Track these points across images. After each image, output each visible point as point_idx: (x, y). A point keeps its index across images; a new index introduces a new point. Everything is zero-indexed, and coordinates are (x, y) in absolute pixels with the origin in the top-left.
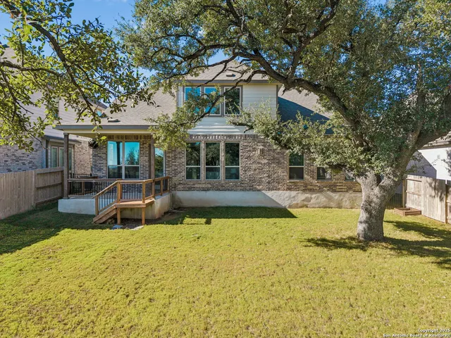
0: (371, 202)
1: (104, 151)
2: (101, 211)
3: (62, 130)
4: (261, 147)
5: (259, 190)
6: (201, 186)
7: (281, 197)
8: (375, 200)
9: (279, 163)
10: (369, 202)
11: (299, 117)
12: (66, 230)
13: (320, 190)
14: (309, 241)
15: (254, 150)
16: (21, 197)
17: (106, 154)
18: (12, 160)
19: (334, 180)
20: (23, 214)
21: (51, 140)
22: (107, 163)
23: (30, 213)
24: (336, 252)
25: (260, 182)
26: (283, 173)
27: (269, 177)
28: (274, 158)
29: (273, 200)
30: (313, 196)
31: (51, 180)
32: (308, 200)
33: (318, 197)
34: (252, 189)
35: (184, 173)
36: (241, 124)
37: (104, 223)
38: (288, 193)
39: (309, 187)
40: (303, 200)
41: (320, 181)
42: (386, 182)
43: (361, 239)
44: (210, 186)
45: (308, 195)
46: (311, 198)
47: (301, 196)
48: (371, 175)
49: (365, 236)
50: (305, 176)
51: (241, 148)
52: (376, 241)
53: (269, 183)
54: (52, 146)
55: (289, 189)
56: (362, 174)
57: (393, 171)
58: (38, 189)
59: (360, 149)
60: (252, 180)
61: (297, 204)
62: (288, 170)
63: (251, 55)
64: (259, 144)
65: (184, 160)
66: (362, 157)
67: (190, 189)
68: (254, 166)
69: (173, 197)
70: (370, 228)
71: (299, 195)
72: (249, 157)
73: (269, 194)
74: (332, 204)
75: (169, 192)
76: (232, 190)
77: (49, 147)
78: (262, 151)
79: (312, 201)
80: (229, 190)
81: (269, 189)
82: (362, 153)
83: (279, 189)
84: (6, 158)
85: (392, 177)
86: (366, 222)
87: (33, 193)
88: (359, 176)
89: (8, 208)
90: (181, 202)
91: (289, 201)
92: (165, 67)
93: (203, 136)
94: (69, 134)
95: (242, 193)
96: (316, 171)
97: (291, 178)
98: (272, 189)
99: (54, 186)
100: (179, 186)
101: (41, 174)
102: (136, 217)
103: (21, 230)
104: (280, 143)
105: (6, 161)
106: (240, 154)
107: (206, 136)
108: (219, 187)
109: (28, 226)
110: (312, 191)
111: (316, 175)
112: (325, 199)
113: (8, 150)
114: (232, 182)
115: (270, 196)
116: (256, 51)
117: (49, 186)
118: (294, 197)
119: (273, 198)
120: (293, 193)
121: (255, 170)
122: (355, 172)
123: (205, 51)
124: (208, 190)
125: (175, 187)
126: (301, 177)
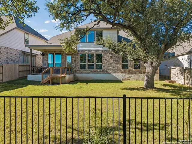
0: (149, 73)
1: (47, 57)
2: (44, 79)
3: (29, 47)
4: (111, 55)
5: (110, 73)
6: (86, 71)
7: (119, 76)
8: (150, 72)
9: (118, 62)
10: (148, 73)
11: (122, 40)
12: (30, 85)
13: (135, 73)
14: (124, 88)
15: (108, 56)
16: (13, 74)
17: (48, 58)
18: (10, 60)
19: (141, 69)
20: (13, 80)
21: (26, 53)
22: (48, 62)
23: (16, 80)
24: (133, 91)
25: (110, 70)
26: (120, 66)
27: (114, 68)
28: (116, 60)
29: (116, 77)
30: (132, 75)
31: (25, 68)
32: (130, 77)
33: (134, 76)
34: (107, 73)
35: (79, 66)
36: (100, 44)
37: (45, 84)
38: (122, 74)
39: (131, 72)
40: (128, 77)
41: (135, 69)
42: (154, 64)
43: (145, 87)
44: (90, 71)
45: (130, 75)
46: (131, 76)
47: (127, 76)
48: (149, 63)
49: (146, 86)
50: (129, 67)
51: (102, 56)
52: (151, 88)
53: (114, 70)
54: (26, 55)
55: (122, 73)
56: (146, 62)
57: (157, 60)
58: (20, 71)
59: (145, 52)
60: (107, 69)
61: (126, 79)
62: (122, 65)
63: (98, 13)
64: (110, 54)
65: (79, 61)
66: (145, 55)
67: (81, 73)
68: (108, 63)
69: (75, 76)
70: (148, 83)
71: (127, 75)
72: (106, 60)
73: (114, 75)
74: (140, 79)
75: (73, 74)
76: (99, 73)
77: (25, 56)
78: (111, 57)
79: (132, 78)
80: (98, 73)
81: (114, 73)
82: (145, 53)
83: (118, 73)
84: (7, 59)
85: (156, 62)
86: (146, 81)
87: (18, 73)
88: (144, 63)
89: (7, 78)
90: (78, 78)
91: (122, 78)
92: (66, 19)
93: (87, 51)
94: (32, 49)
95: (103, 74)
96: (133, 65)
97: (123, 68)
98: (115, 73)
99: (26, 71)
100: (77, 72)
101: (21, 65)
102: (58, 82)
103: (12, 85)
104: (115, 51)
105: (7, 60)
106: (102, 58)
107: (88, 51)
108: (94, 72)
109: (15, 84)
110: (132, 73)
111: (133, 67)
112: (137, 77)
113: (8, 56)
114: (99, 70)
115: (115, 76)
116: (100, 12)
117: (25, 71)
118: (124, 76)
119: (116, 76)
120: (124, 74)
121: (108, 65)
122: (143, 62)
123: (80, 12)
124: (89, 73)
125: (75, 72)
126: (128, 68)
